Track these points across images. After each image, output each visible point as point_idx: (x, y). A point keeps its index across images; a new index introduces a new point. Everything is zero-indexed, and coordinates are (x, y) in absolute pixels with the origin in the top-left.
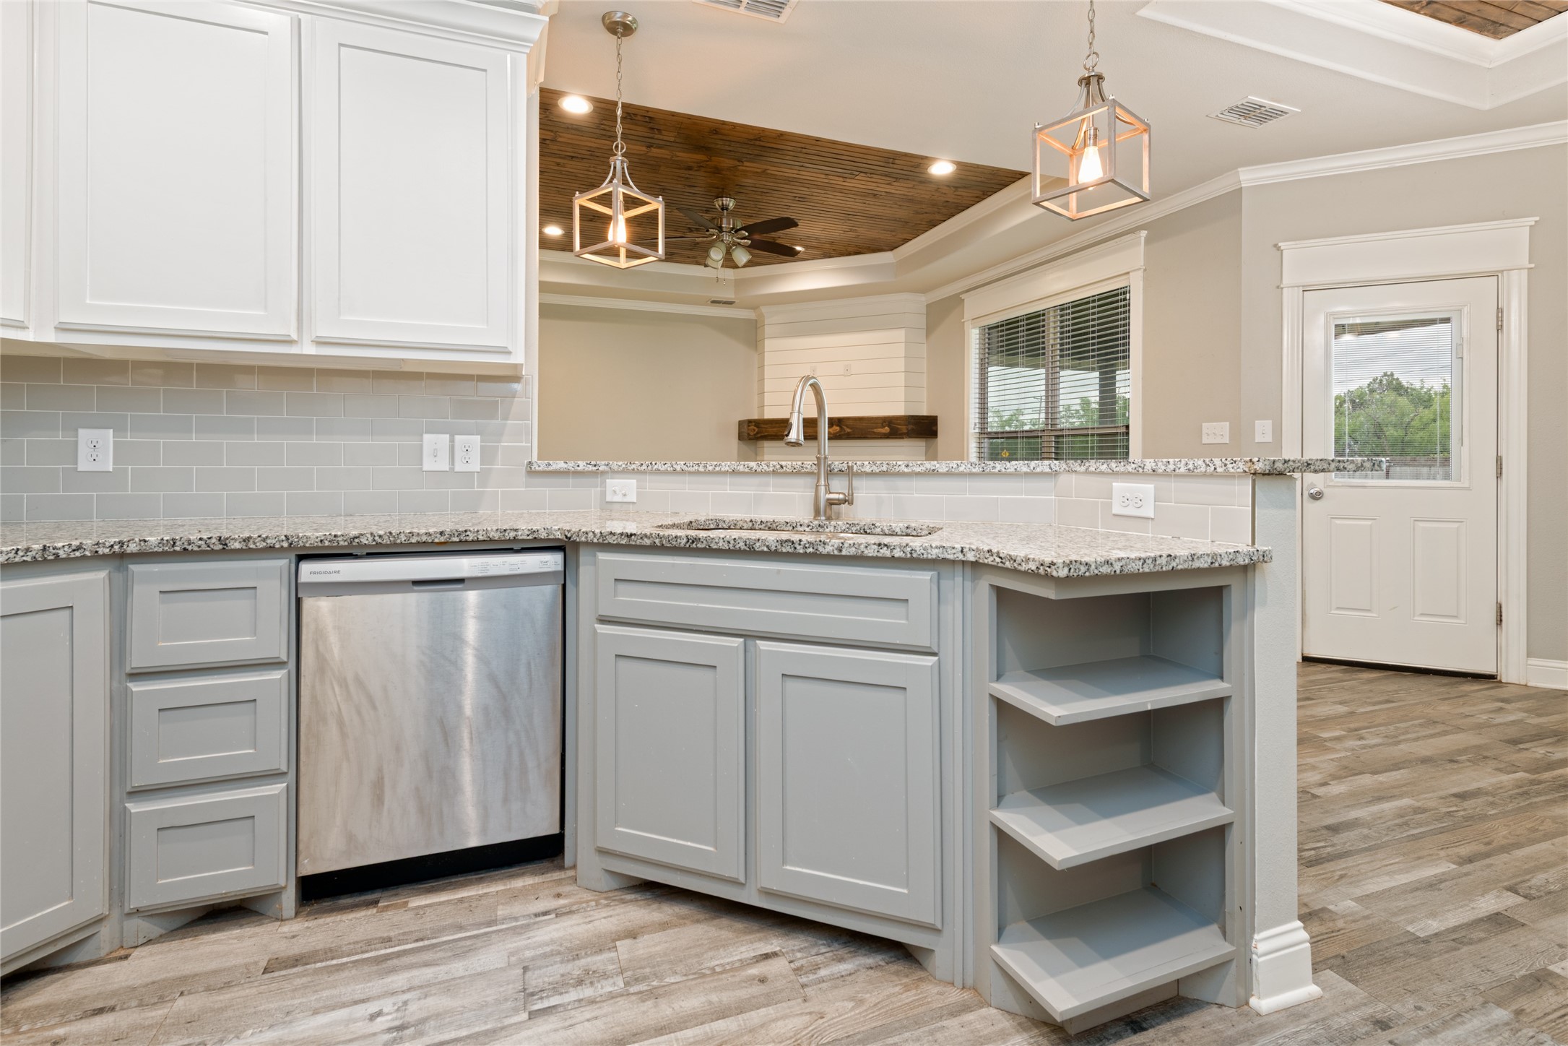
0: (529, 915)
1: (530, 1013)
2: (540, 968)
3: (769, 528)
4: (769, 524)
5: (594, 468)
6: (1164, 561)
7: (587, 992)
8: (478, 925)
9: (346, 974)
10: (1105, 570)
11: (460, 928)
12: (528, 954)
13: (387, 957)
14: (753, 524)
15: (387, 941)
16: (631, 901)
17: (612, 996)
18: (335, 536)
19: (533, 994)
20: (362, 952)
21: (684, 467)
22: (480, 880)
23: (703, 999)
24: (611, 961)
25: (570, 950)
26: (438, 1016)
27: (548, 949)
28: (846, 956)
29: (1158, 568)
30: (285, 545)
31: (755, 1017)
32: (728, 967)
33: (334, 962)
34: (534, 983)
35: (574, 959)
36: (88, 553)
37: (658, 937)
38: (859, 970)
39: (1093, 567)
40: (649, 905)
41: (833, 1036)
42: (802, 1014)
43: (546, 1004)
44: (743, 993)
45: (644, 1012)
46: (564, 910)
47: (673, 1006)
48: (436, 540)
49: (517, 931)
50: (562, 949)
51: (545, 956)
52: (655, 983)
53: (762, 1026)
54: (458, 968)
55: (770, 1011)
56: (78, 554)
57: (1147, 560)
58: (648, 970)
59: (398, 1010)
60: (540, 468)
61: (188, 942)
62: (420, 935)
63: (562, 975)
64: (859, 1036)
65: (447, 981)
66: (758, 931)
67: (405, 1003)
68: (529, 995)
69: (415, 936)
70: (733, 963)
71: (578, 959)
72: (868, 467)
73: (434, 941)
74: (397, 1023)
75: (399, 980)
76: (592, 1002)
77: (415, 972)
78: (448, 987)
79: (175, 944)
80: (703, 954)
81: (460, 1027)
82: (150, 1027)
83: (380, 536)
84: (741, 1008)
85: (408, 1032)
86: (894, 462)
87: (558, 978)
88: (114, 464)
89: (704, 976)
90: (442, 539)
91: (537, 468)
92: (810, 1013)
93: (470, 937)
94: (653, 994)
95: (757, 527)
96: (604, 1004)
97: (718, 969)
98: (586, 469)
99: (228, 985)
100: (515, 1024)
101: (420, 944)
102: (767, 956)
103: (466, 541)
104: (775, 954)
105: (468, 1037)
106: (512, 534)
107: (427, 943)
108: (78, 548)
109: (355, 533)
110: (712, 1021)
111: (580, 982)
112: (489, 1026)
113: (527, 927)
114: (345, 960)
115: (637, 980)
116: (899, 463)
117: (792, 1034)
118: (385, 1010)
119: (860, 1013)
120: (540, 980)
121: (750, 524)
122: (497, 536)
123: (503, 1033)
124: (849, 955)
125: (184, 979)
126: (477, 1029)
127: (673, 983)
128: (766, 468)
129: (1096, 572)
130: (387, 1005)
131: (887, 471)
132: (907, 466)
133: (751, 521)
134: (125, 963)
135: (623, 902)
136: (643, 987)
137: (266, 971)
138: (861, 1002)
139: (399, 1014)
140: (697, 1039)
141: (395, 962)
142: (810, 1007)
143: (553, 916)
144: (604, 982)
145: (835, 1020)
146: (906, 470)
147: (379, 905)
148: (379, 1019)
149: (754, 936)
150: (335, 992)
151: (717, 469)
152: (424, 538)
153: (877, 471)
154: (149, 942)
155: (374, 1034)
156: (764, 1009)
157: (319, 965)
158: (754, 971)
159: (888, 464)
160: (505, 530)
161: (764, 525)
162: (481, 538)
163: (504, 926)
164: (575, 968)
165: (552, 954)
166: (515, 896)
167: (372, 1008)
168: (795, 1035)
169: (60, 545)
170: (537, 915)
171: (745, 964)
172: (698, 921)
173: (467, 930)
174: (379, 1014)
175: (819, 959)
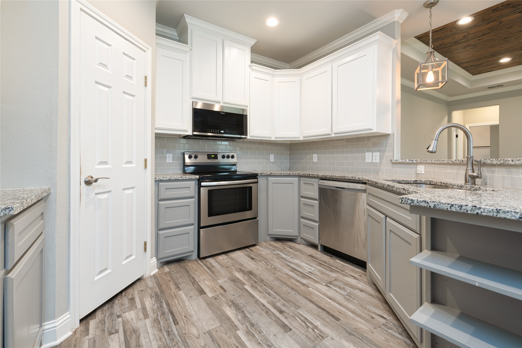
0: (350, 275)
1: (326, 285)
2: (338, 282)
3: (446, 186)
4: (445, 184)
5: (412, 162)
6: (469, 208)
7: (338, 290)
8: (340, 270)
9: (315, 262)
10: (423, 204)
11: (337, 268)
12: (340, 279)
13: (322, 264)
14: (441, 184)
15: (325, 262)
16: (373, 287)
17: (341, 294)
18: (324, 175)
19: (331, 283)
20: (320, 261)
21: (434, 161)
22: (352, 265)
23: (355, 308)
24: (350, 290)
25: (347, 283)
26: (316, 275)
27: (344, 281)
28: (404, 336)
29: (462, 211)
30: (317, 176)
31: (359, 319)
32: (370, 310)
33: (316, 260)
34: (333, 282)
35: (345, 285)
36: (294, 175)
37: (365, 295)
38: (401, 340)
39: (416, 202)
40: (375, 290)
41: (368, 336)
42: (369, 328)
43: (330, 286)
44: (364, 315)
45: (342, 300)
46: (357, 278)
47: (348, 304)
48: (340, 178)
49: (344, 275)
50: (346, 282)
51: (342, 281)
52: (351, 299)
53: (357, 321)
54: (328, 272)
55: (363, 322)
56: (293, 175)
57: (454, 206)
58: (353, 297)
59: (313, 270)
60: (394, 162)
61: (307, 247)
62: (330, 265)
63: (339, 285)
64: (373, 342)
65: (324, 273)
66: (390, 313)
67: (315, 270)
68: (330, 283)
69: (329, 264)
70: (372, 311)
71: (346, 286)
72: (495, 161)
73: (331, 267)
74: (311, 272)
75: (319, 268)
76: (337, 292)
77: (322, 268)
78: (322, 273)
79: (305, 246)
80: (369, 304)
81: (316, 278)
82: (292, 253)
83: (330, 176)
84: (358, 316)
85: (310, 273)
86: (507, 159)
87: (338, 285)
88: (317, 160)
89: (362, 306)
90: (341, 178)
91: (393, 162)
92: (371, 330)
93: (336, 270)
94: (348, 300)
95: (442, 185)
96: (338, 293)
97: (367, 308)
98: (409, 162)
99: (303, 254)
100: (322, 284)
101: (328, 266)
102: (383, 317)
103: (345, 179)
104: (385, 319)
105: (315, 280)
106: (354, 178)
107: (329, 266)
108: (293, 174)
109: (326, 175)
110: (350, 312)
111: (340, 288)
112: (319, 281)
113: (346, 276)
114: (317, 261)
115: (349, 296)
116: (509, 159)
117: (360, 327)
118: (312, 269)
119: (382, 342)
120: (335, 283)
121: (440, 183)
122: (351, 178)
123: (319, 283)
124: (405, 336)
125: (301, 251)
126: (317, 280)
127: (354, 302)
128: (457, 162)
129: (417, 204)
130: (313, 269)
131: (503, 163)
132: (512, 161)
133: (441, 182)
134: (299, 245)
135: (371, 286)
136: (348, 297)
137: (308, 256)
138: (388, 342)
139: (313, 271)
140: (342, 310)
141: (322, 265)
142: (374, 330)
143: (354, 278)
144: (343, 291)
145: (374, 336)
146: (512, 163)
147: (332, 258)
148: (310, 270)
149: (387, 313)
150: (311, 263)
151: (443, 162)
152: (337, 177)
153: (499, 163)
154: (304, 244)
155: (307, 271)
156: (363, 320)
157: (314, 259)
158: (374, 316)
159: (503, 160)
160: (353, 177)
161: (444, 184)
162: (348, 178)
163: (343, 273)
164: (342, 286)
165: (343, 282)
166: (353, 271)
167: (311, 268)
168: (360, 328)
169: (291, 173)
170: (351, 276)
171: (375, 313)
172: (380, 301)
173: (337, 269)
174: (311, 269)
175: (394, 329)
